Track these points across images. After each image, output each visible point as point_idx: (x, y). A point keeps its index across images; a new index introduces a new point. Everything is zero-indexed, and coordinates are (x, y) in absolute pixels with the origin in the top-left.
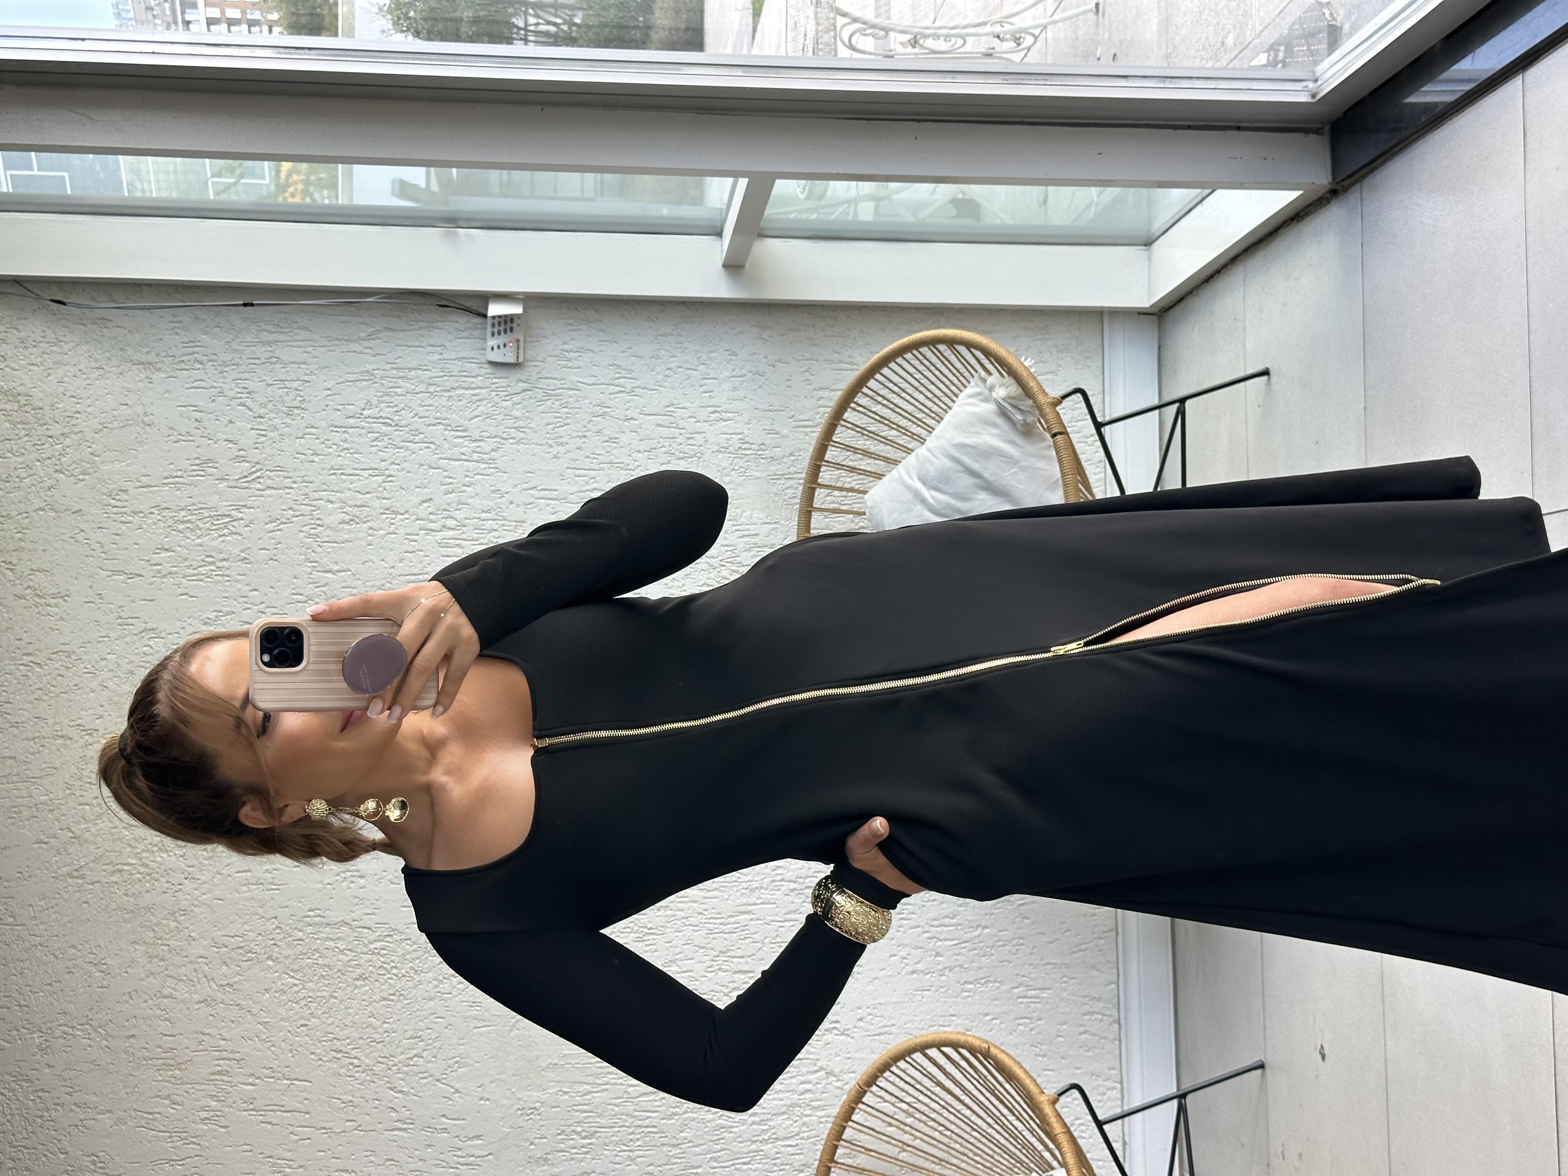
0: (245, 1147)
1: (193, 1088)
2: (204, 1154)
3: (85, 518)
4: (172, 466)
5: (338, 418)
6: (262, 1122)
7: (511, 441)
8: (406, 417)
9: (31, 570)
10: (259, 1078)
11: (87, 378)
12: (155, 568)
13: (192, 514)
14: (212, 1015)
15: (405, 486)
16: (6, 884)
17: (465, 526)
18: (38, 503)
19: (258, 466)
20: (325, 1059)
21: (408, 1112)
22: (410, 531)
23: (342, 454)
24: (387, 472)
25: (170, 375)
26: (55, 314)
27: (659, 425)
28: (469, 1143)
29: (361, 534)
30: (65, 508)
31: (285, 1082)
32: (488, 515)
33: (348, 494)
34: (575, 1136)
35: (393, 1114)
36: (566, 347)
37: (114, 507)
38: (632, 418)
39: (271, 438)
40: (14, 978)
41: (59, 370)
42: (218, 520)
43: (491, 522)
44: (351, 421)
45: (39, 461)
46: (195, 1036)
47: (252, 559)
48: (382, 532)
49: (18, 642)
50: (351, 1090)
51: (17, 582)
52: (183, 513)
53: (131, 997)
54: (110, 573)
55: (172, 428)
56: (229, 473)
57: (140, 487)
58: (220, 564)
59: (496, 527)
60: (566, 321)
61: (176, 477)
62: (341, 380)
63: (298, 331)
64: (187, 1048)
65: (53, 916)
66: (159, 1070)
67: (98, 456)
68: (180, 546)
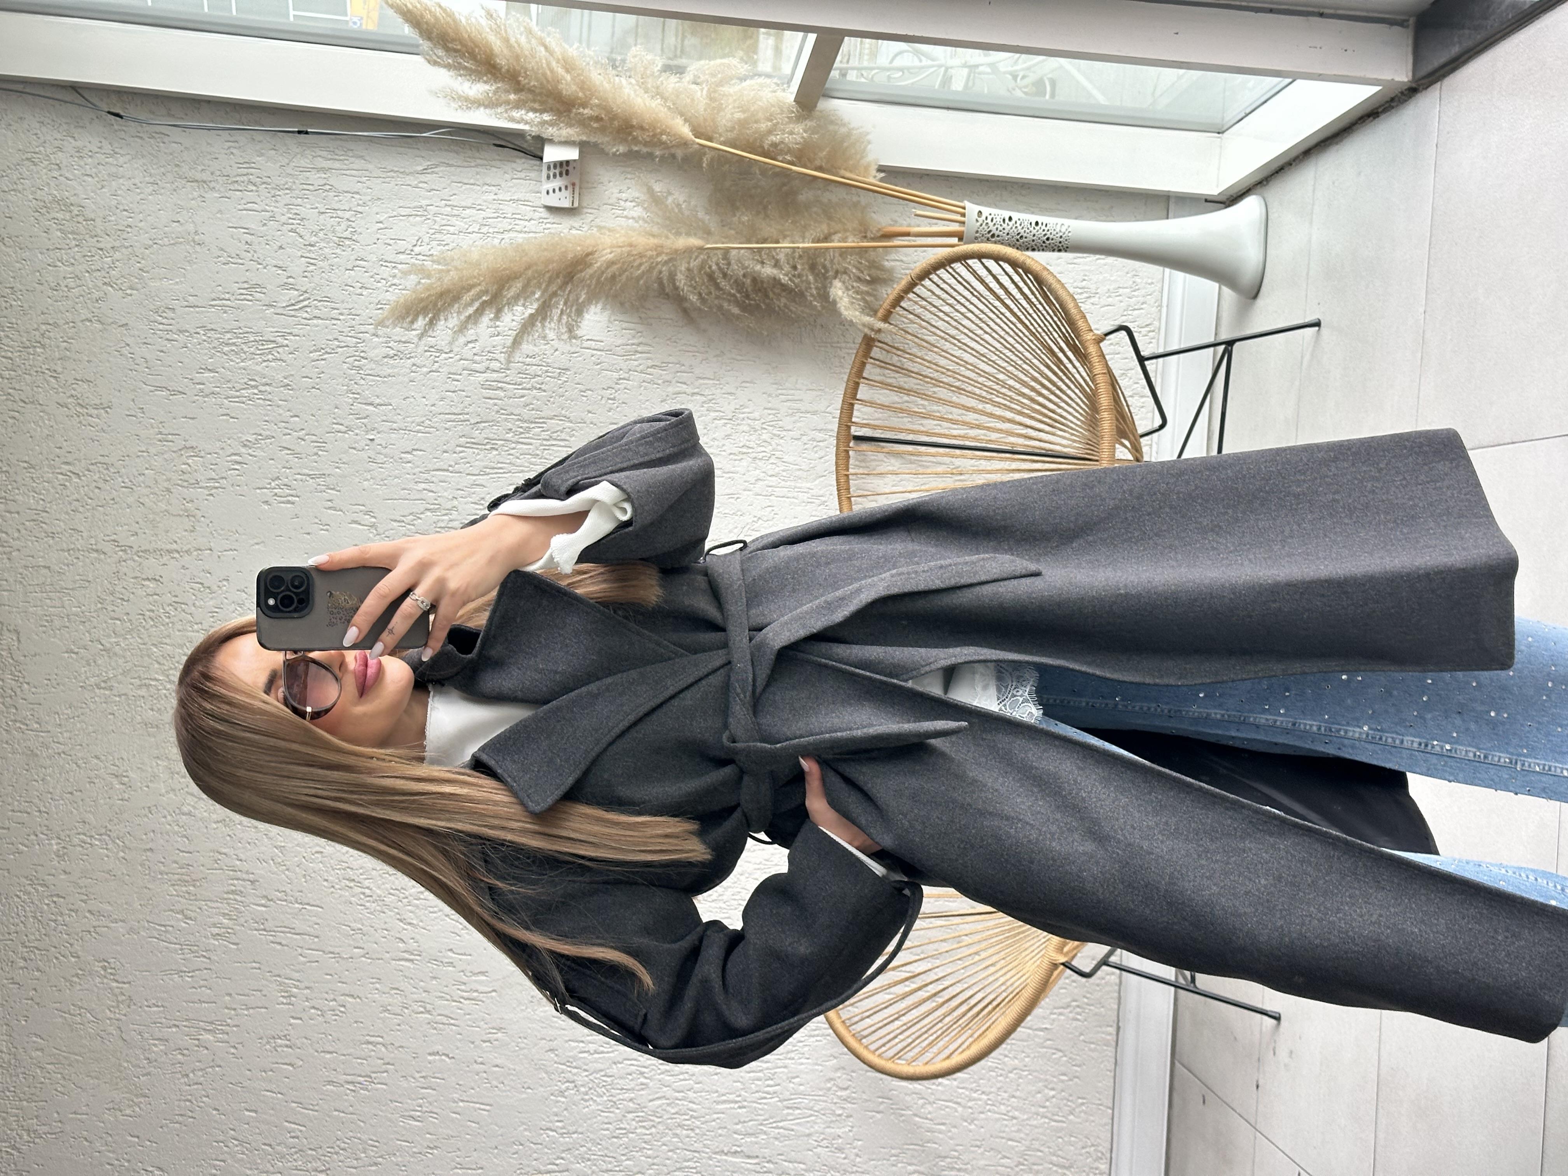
0: (254, 964)
1: (206, 905)
2: (213, 967)
3: (132, 332)
4: (220, 288)
5: (389, 253)
6: (272, 943)
9: (75, 379)
10: (272, 900)
11: (141, 193)
12: (198, 386)
13: (238, 338)
14: (229, 836)
16: (33, 690)
17: (509, 370)
18: (85, 314)
19: (306, 295)
20: (337, 886)
21: (415, 945)
22: (453, 370)
23: (390, 289)
25: (222, 195)
26: (112, 127)
28: (473, 978)
29: (404, 370)
30: (111, 320)
31: (297, 905)
32: (534, 361)
35: (401, 945)
36: (624, 196)
37: (160, 323)
39: (321, 268)
40: (36, 783)
41: (113, 183)
42: (263, 345)
43: (535, 367)
44: (402, 256)
45: (88, 272)
46: (212, 854)
47: (294, 386)
48: (425, 370)
49: (58, 450)
50: (361, 919)
51: (60, 390)
52: (228, 336)
53: (150, 812)
54: (152, 388)
55: (222, 250)
56: (277, 300)
57: (187, 307)
58: (262, 388)
59: (540, 373)
60: (623, 169)
61: (224, 299)
62: (395, 213)
63: (353, 159)
64: (203, 866)
65: (78, 725)
66: (174, 885)
67: (147, 272)
68: (223, 367)
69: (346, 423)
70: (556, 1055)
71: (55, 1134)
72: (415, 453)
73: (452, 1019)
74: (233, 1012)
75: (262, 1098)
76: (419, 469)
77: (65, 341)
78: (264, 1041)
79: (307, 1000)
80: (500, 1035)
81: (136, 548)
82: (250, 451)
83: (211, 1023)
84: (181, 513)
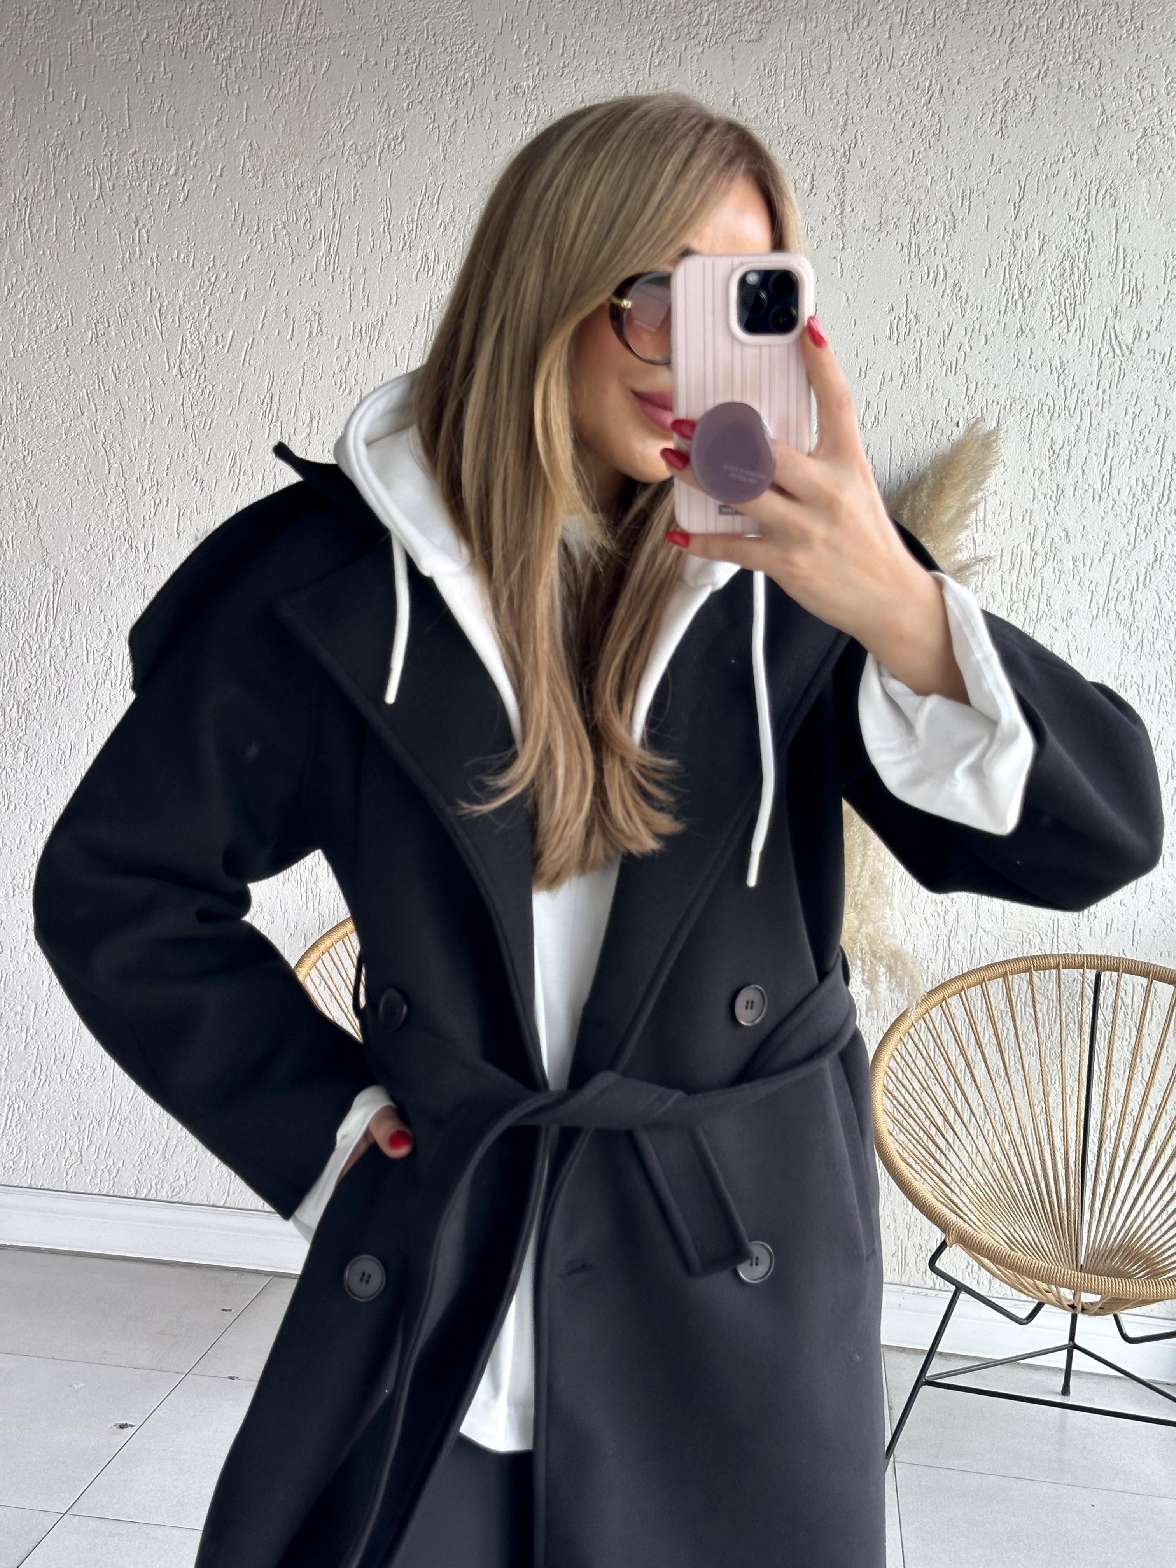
1: (459, 246)
2: (393, 254)
3: (1088, 159)
4: (1138, 257)
6: (417, 317)
7: (1127, 635)
8: (1167, 521)
9: (1036, 98)
12: (1024, 233)
13: (1079, 277)
15: (1087, 513)
17: (1035, 576)
18: (1110, 108)
19: (1127, 352)
22: (1036, 516)
23: (1132, 446)
24: (1104, 495)
29: (1037, 461)
30: (1102, 137)
32: (1043, 605)
33: (1084, 450)
37: (1097, 191)
39: (1157, 369)
40: (594, 62)
42: (1071, 304)
43: (1036, 606)
44: (1169, 459)
47: (1021, 339)
48: (1036, 484)
49: (956, 80)
51: (1024, 82)
52: (1082, 266)
56: (1122, 320)
57: (1117, 220)
58: (1020, 304)
59: (1029, 610)
61: (1125, 261)
67: (1158, 177)
68: (1045, 261)
69: (978, 396)
71: (227, 87)
74: (347, 276)
75: (258, 307)
77: (1080, 86)
78: (316, 308)
79: (358, 354)
81: (847, 167)
82: (949, 291)
83: (337, 253)
84: (884, 216)
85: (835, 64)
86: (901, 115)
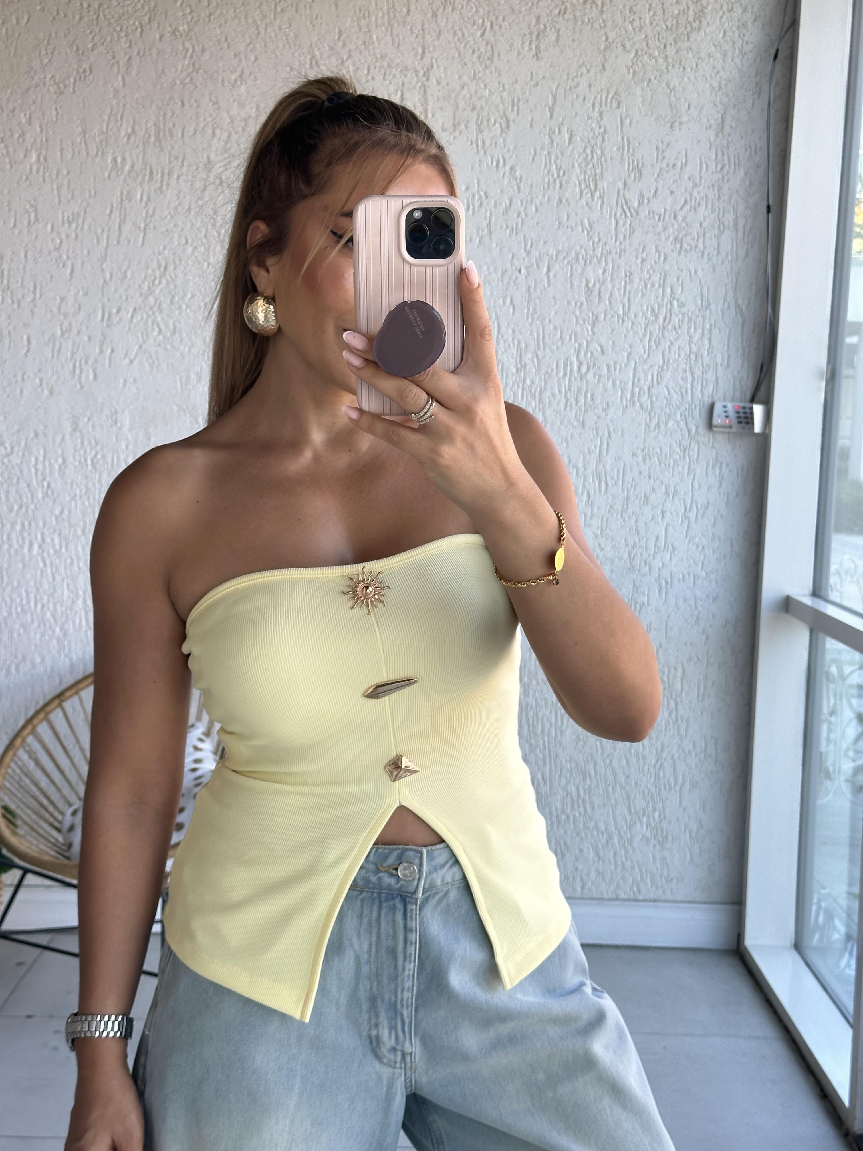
0: (93, 193)
1: (140, 152)
2: (90, 159)
3: (599, 74)
4: (637, 144)
5: (671, 280)
6: (112, 207)
7: (648, 419)
8: (671, 335)
9: (559, 30)
10: (146, 205)
11: (712, 77)
12: (557, 129)
13: (598, 160)
14: (197, 169)
15: (614, 333)
16: (308, 6)
17: (581, 379)
18: (612, 35)
19: (634, 214)
20: (160, 257)
21: (115, 322)
22: (579, 336)
23: (642, 282)
24: (626, 319)
25: (713, 144)
26: (765, 52)
27: (657, 538)
28: (91, 371)
29: (577, 296)
30: (607, 57)
31: (142, 225)
33: (609, 286)
34: (93, 453)
35: (114, 311)
36: (724, 466)
37: (607, 98)
38: (663, 516)
39: (657, 226)
40: (232, 11)
41: (719, 55)
42: (593, 180)
44: (668, 291)
45: (646, 36)
46: (182, 155)
47: (560, 207)
48: (578, 313)
49: (502, 18)
51: (550, 18)
52: (599, 152)
53: (214, 104)
54: (554, 93)
55: (668, 145)
56: (630, 191)
57: (621, 118)
58: (558, 181)
59: (579, 405)
61: (629, 147)
62: (703, 283)
63: (745, 248)
64: (172, 148)
65: (281, 44)
66: (155, 124)
67: (648, 85)
68: (573, 150)
69: (533, 251)
70: (32, 439)
72: (511, 307)
73: (58, 354)
74: (54, 177)
76: (498, 309)
77: (589, 20)
78: (33, 203)
79: (68, 236)
80: (46, 392)
81: (426, 83)
82: (507, 174)
83: (45, 160)
84: (457, 120)
85: (413, 8)
86: (463, 45)
